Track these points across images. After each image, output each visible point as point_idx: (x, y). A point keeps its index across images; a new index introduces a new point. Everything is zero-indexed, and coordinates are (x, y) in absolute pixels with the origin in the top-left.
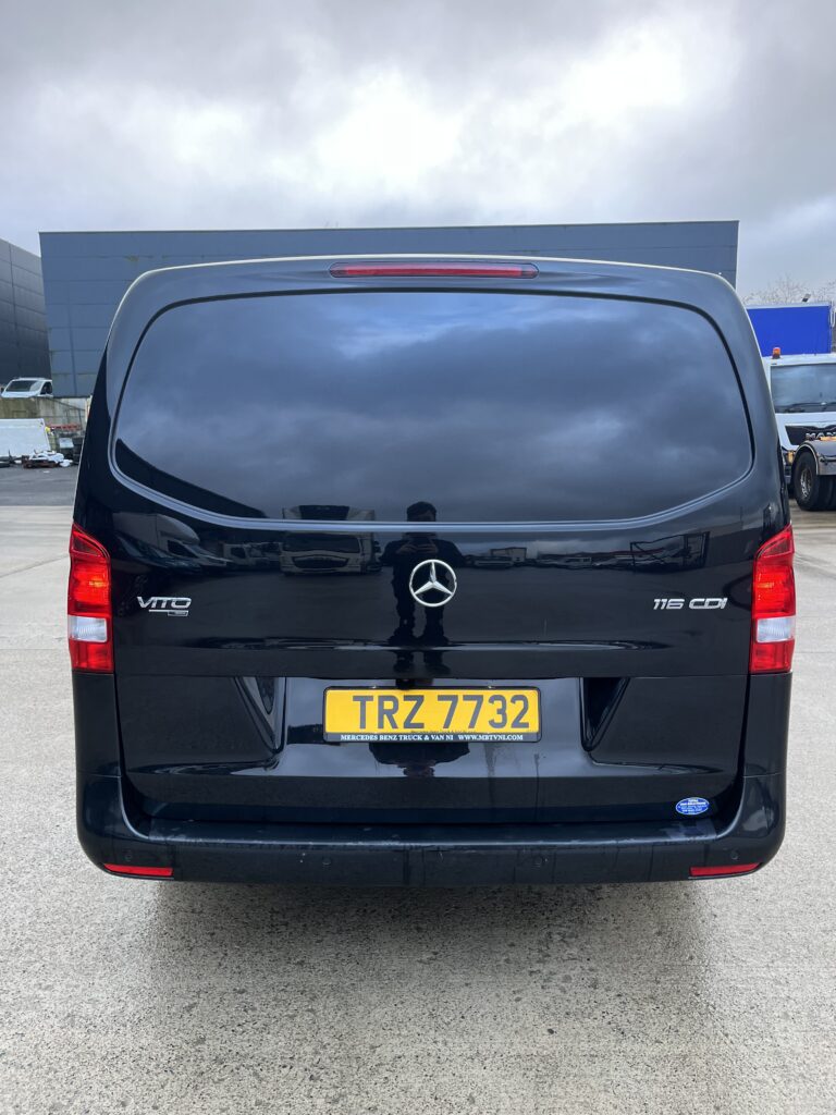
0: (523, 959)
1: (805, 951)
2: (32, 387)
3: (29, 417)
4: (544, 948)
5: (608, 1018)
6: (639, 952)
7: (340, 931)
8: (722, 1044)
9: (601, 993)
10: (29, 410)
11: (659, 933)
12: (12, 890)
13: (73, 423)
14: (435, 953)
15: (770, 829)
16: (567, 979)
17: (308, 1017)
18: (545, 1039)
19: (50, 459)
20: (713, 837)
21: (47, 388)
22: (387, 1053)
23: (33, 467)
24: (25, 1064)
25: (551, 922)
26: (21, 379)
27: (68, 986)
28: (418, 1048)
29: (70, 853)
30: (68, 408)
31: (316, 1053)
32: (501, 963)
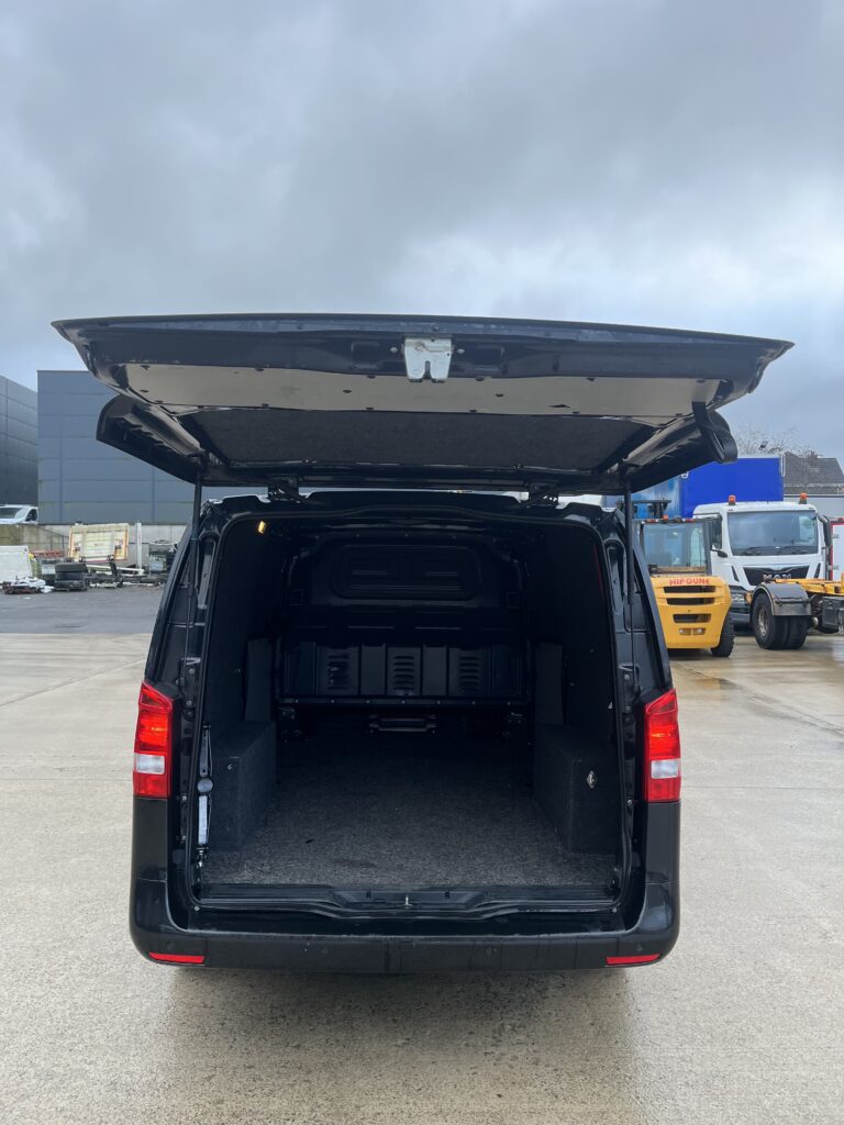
0: (480, 1043)
1: (709, 1037)
2: (18, 514)
3: (12, 545)
4: (497, 1035)
5: (545, 1086)
6: (575, 1038)
7: (329, 1022)
8: (634, 1104)
9: (541, 1066)
10: (12, 537)
11: (592, 1024)
12: (51, 987)
13: (56, 549)
14: (408, 1039)
15: (669, 927)
16: (515, 1058)
17: (306, 1085)
18: (494, 1101)
19: (32, 585)
20: (623, 932)
21: (32, 515)
22: (369, 1110)
23: (14, 593)
24: (81, 1117)
25: (504, 1015)
26: (7, 506)
27: (108, 1061)
28: (394, 1107)
29: (96, 959)
30: (52, 535)
31: (313, 1110)
32: (462, 1046)
